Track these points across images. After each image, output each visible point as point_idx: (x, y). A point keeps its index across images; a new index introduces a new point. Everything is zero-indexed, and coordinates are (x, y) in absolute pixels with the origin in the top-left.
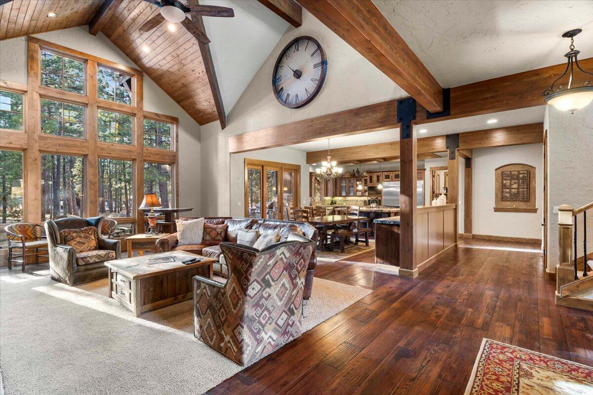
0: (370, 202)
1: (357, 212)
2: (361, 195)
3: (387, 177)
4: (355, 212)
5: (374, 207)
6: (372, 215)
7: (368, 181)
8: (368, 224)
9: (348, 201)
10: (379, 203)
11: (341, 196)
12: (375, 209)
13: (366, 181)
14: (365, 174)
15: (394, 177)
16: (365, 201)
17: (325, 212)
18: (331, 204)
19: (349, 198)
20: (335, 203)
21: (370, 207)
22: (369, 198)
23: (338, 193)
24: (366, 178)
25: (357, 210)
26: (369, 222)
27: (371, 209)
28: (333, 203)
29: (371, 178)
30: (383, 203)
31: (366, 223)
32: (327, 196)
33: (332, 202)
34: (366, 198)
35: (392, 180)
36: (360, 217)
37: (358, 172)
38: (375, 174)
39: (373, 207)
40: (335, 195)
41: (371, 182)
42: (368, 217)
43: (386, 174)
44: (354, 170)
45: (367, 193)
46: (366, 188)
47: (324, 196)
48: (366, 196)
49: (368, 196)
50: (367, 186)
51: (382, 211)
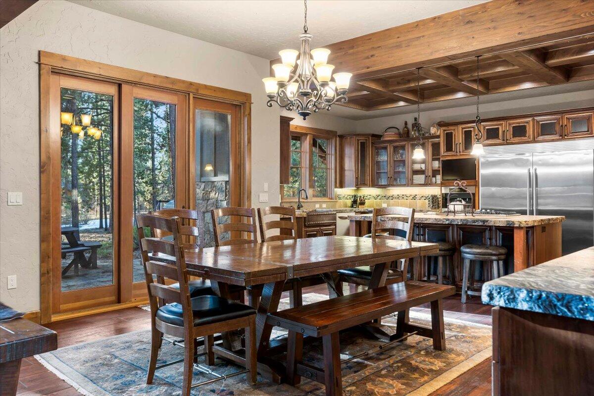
0: (446, 200)
1: (406, 227)
2: (423, 182)
3: (492, 134)
4: (400, 226)
5: (458, 213)
6: (451, 235)
7: (442, 148)
8: (440, 260)
9: (392, 197)
10: (470, 201)
11: (375, 184)
12: (461, 216)
13: (436, 147)
14: (433, 130)
15: (509, 135)
16: (434, 199)
17: (335, 224)
18: (352, 206)
19: (395, 191)
20: (362, 203)
21: (449, 212)
22: (445, 190)
23: (368, 178)
24: (436, 140)
25: (405, 220)
26: (444, 256)
27: (451, 217)
28: (357, 202)
29: (449, 137)
30: (481, 202)
31: (436, 258)
32: (341, 186)
33: (355, 202)
34: (436, 191)
35: (507, 143)
36: (416, 244)
37: (416, 125)
38: (460, 127)
39: (454, 212)
40: (360, 183)
41: (449, 148)
42: (442, 240)
43: (489, 125)
44: (406, 123)
45: (439, 178)
46: (436, 165)
47: (336, 187)
48: (435, 185)
49: (442, 184)
50: (438, 159)
51: (484, 221)
